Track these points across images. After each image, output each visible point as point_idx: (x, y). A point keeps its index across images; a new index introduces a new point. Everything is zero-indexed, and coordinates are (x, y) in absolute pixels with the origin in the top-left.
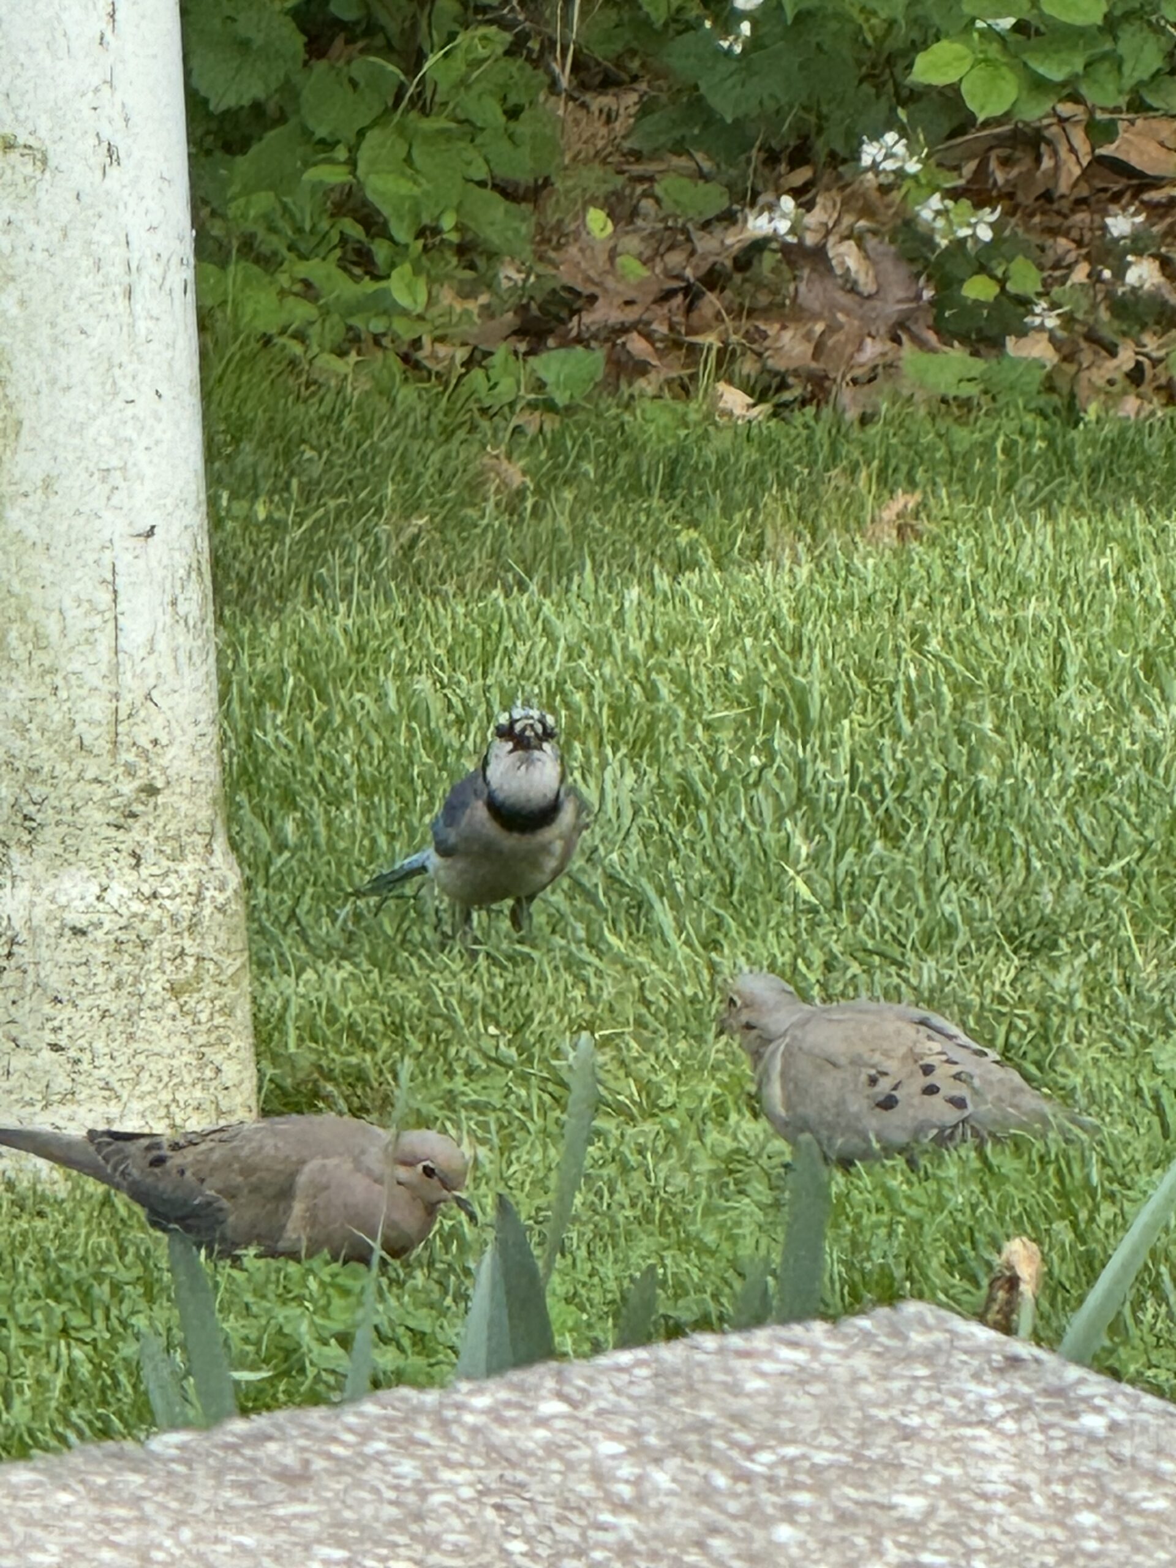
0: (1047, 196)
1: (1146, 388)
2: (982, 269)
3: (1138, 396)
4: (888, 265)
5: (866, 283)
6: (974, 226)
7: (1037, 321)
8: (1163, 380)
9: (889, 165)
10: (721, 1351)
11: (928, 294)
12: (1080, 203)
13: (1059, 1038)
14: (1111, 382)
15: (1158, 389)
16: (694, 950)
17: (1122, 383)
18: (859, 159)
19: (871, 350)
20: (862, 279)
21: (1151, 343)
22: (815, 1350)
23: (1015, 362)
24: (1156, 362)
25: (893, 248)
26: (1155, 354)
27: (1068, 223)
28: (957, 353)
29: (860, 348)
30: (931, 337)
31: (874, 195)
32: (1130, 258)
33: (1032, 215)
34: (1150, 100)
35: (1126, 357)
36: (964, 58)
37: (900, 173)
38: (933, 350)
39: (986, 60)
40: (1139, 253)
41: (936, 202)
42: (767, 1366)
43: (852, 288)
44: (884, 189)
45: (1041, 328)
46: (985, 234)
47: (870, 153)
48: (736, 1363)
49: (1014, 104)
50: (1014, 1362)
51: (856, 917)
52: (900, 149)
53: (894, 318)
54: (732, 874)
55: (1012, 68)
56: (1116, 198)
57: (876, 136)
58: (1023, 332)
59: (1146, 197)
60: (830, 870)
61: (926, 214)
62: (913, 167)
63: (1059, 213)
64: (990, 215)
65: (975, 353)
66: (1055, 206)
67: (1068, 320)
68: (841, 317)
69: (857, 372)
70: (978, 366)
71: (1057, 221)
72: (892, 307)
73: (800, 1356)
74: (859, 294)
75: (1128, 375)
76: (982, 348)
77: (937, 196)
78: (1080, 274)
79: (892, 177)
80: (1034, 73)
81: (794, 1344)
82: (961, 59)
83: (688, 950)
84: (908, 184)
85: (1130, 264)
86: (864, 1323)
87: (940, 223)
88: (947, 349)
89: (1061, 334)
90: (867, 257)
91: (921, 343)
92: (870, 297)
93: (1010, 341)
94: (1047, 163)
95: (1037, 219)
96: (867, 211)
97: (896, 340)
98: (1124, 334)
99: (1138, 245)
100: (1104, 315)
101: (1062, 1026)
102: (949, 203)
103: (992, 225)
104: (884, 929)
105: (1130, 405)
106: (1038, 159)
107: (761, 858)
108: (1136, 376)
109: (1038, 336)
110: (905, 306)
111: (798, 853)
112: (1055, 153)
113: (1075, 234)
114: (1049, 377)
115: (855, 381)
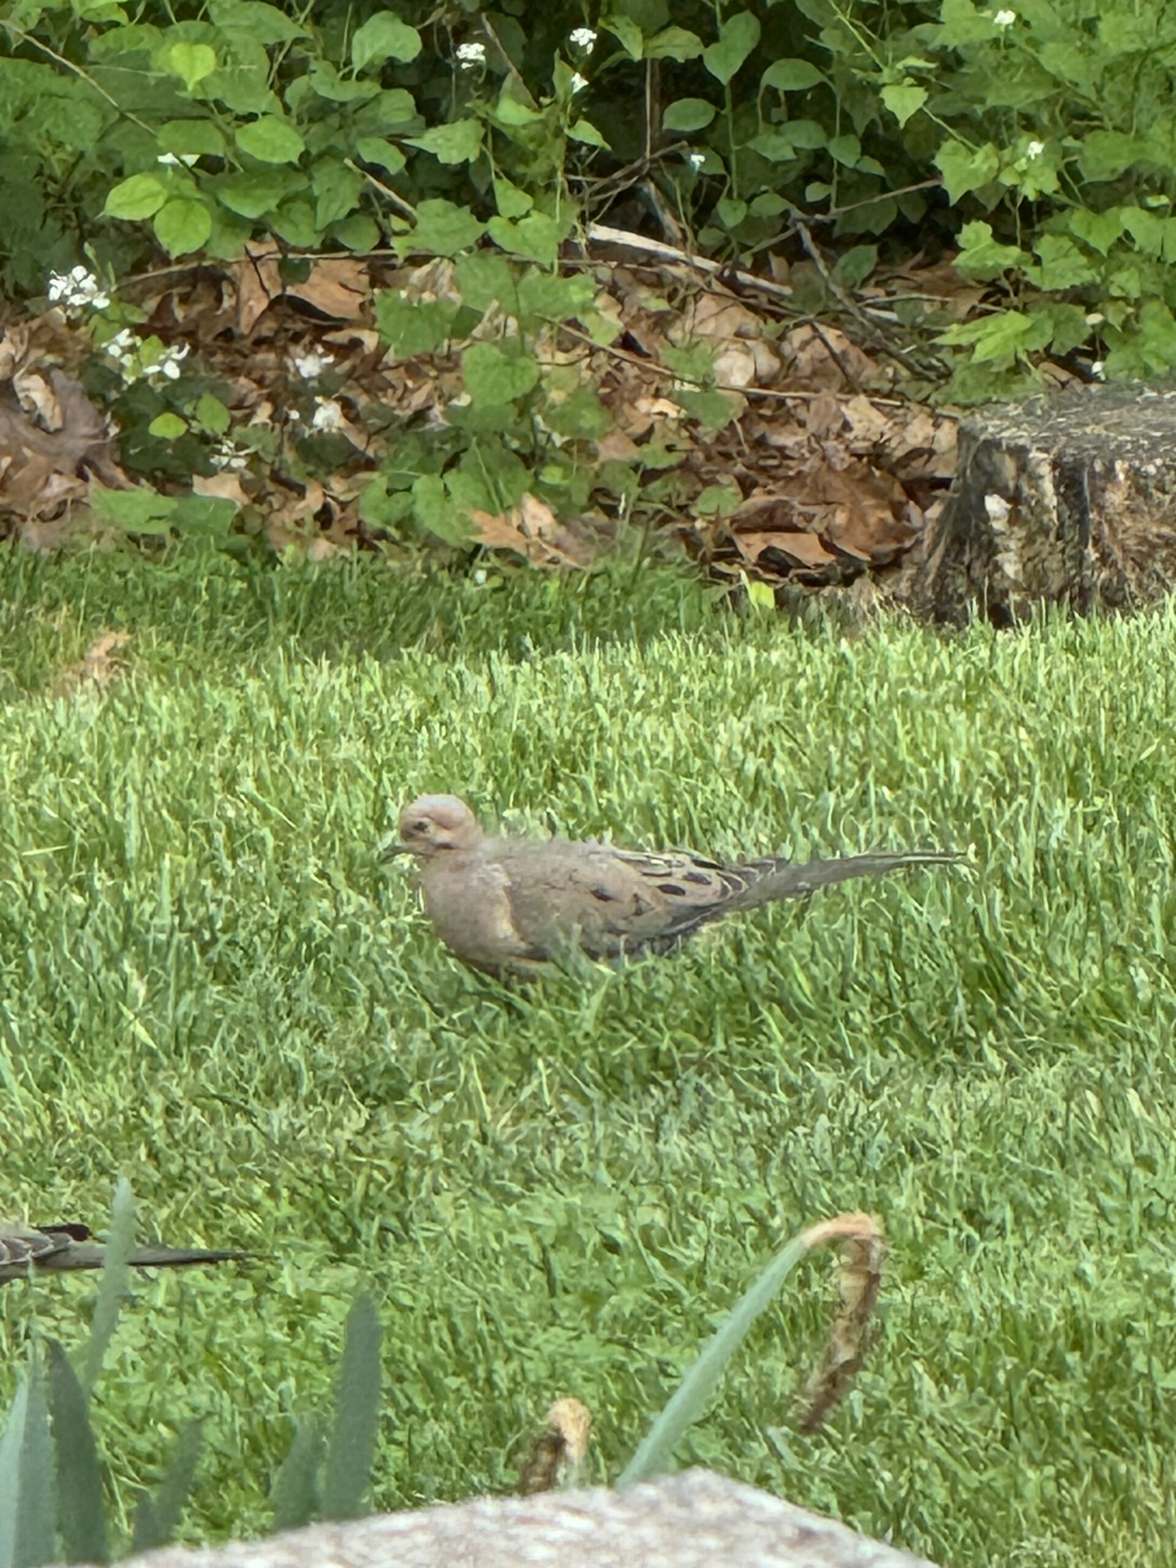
0: (227, 335)
1: (335, 530)
2: (169, 406)
3: (329, 538)
4: (74, 401)
5: (53, 420)
6: (162, 363)
7: (225, 460)
8: (352, 525)
9: (77, 300)
10: (504, 1517)
11: (114, 431)
12: (260, 343)
13: (417, 1190)
14: (299, 523)
15: (349, 532)
16: (30, 1091)
17: (310, 525)
18: (47, 293)
19: (58, 486)
20: (47, 413)
21: (338, 486)
22: (600, 1519)
23: (205, 502)
24: (344, 505)
25: (80, 385)
26: (342, 498)
27: (249, 361)
28: (145, 492)
29: (47, 482)
30: (119, 475)
31: (64, 331)
32: (319, 399)
33: (213, 354)
34: (342, 240)
35: (314, 500)
36: (159, 193)
37: (88, 308)
38: (120, 488)
39: (180, 197)
40: (327, 394)
41: (124, 338)
42: (553, 1534)
43: (37, 422)
44: (72, 324)
45: (228, 469)
46: (173, 371)
47: (58, 287)
48: (521, 1530)
49: (207, 243)
50: (806, 1536)
51: (197, 1060)
52: (89, 283)
53: (81, 454)
54: (71, 1016)
55: (206, 205)
56: (296, 338)
57: (65, 270)
58: (209, 472)
59: (329, 337)
60: (170, 1012)
61: (114, 350)
62: (101, 302)
63: (239, 352)
64: (178, 353)
65: (162, 491)
66: (236, 345)
67: (255, 459)
68: (27, 452)
69: (45, 508)
70: (168, 504)
71: (239, 361)
72: (78, 442)
73: (584, 1524)
74: (46, 431)
75: (317, 517)
76: (169, 487)
77: (127, 332)
78: (263, 414)
79: (79, 312)
80: (228, 210)
81: (577, 1512)
82: (153, 195)
83: (24, 1091)
84: (95, 320)
85: (319, 405)
86: (649, 1491)
87: (128, 360)
88: (132, 485)
89: (249, 475)
90: (53, 392)
91: (108, 482)
92: (58, 431)
93: (197, 480)
94: (227, 303)
95: (218, 358)
96: (54, 345)
97: (81, 475)
98: (310, 475)
99: (326, 386)
100: (289, 456)
101: (421, 1178)
102: (138, 341)
103: (180, 364)
104: (225, 1075)
105: (322, 548)
106: (219, 299)
107: (98, 1000)
108: (324, 517)
109: (223, 476)
110: (92, 442)
111: (136, 998)
112: (236, 291)
113: (256, 375)
114: (240, 517)
115: (41, 517)
